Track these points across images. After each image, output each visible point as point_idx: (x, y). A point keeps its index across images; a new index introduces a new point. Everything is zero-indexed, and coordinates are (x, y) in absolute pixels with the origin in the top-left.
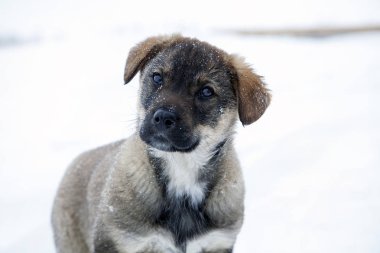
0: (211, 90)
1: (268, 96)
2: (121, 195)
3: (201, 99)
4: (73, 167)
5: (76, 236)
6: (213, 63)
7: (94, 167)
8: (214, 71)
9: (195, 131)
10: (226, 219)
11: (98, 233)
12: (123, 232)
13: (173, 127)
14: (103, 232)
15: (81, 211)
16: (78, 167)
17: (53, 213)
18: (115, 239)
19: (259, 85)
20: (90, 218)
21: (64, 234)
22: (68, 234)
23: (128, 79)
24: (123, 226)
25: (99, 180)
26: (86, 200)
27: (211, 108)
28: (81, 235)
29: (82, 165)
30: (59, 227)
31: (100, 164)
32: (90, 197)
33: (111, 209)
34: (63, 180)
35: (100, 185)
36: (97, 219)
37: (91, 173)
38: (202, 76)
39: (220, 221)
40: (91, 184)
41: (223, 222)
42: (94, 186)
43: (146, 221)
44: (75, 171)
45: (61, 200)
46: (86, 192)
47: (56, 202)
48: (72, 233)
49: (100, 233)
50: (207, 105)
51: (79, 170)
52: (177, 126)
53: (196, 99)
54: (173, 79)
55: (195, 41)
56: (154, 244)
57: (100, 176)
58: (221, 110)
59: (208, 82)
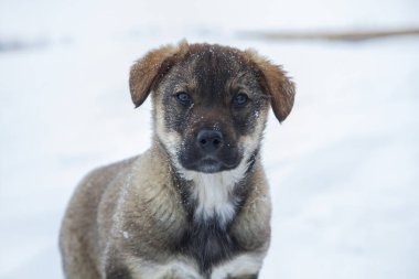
2: (138, 221)
4: (83, 185)
5: (85, 261)
7: (105, 186)
9: (239, 145)
10: (255, 241)
11: (110, 260)
12: (140, 260)
13: (222, 145)
14: (116, 260)
15: (90, 234)
16: (89, 185)
17: (61, 235)
18: (130, 267)
20: (100, 243)
21: (72, 259)
22: (76, 259)
24: (139, 254)
25: (110, 201)
26: (95, 222)
28: (91, 261)
29: (93, 184)
30: (67, 251)
31: (112, 183)
32: (100, 220)
33: (126, 234)
34: (72, 199)
35: (111, 207)
36: (109, 244)
37: (102, 192)
38: (232, 83)
39: (248, 243)
40: (102, 205)
41: (252, 244)
42: (105, 206)
43: (166, 249)
44: (85, 189)
45: (70, 221)
46: (96, 213)
47: (64, 223)
48: (80, 259)
49: (113, 260)
50: (245, 113)
51: (89, 188)
56: (174, 271)
57: (111, 197)
58: (256, 114)
59: (239, 88)
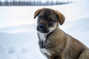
0: (52, 19)
1: (65, 18)
3: (50, 22)
6: (52, 13)
8: (52, 15)
9: (49, 29)
13: (43, 28)
19: (63, 16)
23: (35, 18)
27: (52, 23)
50: (51, 23)
52: (44, 28)
53: (49, 22)
54: (44, 17)
55: (48, 9)
58: (55, 23)
